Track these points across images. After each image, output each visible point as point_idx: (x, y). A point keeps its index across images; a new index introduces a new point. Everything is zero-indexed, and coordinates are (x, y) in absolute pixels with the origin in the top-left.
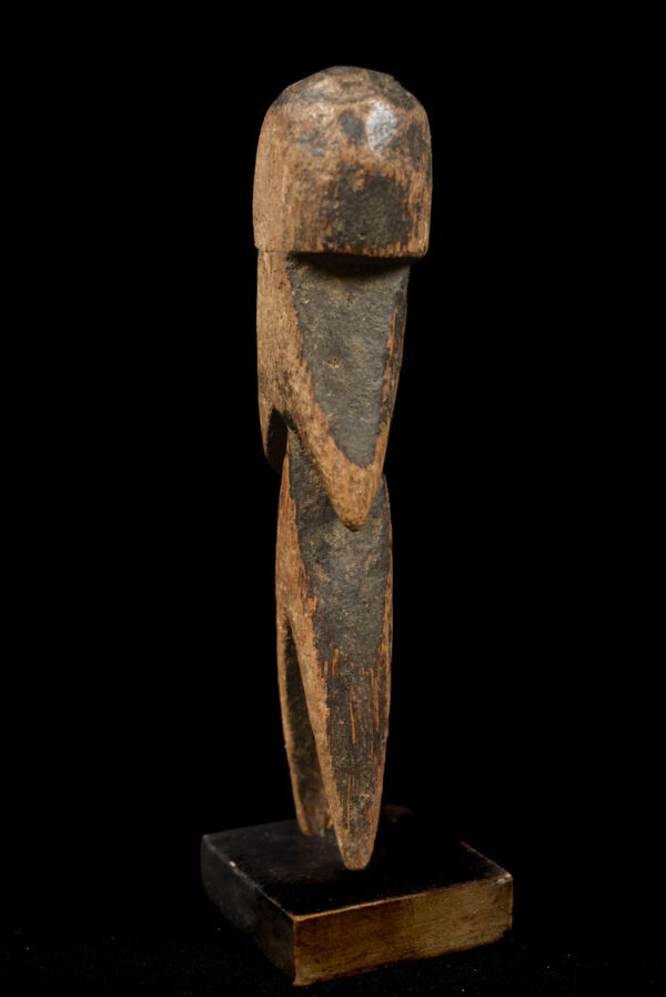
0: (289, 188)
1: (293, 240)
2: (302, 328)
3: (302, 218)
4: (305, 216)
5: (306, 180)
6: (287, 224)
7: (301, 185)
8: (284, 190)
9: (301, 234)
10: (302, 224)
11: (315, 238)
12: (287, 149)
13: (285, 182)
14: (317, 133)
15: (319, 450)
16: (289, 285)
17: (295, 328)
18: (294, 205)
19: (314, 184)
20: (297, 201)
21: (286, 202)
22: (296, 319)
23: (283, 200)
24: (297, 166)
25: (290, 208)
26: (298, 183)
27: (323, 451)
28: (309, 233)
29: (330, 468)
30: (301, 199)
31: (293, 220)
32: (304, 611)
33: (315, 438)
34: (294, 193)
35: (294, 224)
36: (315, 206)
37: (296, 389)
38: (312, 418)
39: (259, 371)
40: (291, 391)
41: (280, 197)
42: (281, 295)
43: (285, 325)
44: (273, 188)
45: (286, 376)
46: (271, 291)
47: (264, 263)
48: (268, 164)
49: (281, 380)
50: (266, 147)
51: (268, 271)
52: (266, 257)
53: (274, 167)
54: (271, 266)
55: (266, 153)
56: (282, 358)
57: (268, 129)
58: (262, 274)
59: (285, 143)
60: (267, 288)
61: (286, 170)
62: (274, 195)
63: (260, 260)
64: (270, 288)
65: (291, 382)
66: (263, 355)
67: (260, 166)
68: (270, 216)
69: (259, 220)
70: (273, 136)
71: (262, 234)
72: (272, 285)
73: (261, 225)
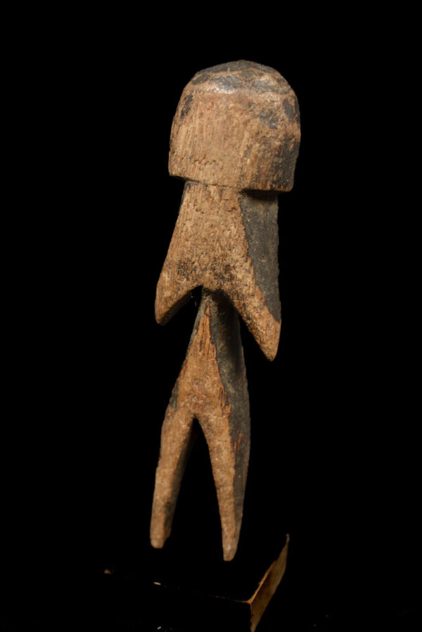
0: (249, 148)
1: (249, 181)
2: (247, 238)
3: (259, 168)
4: (261, 166)
5: (265, 143)
6: (245, 171)
7: (260, 146)
8: (243, 148)
9: (257, 178)
10: (258, 172)
11: (267, 181)
12: (249, 121)
13: (245, 142)
14: (271, 113)
15: (257, 315)
16: (239, 210)
17: (242, 238)
18: (253, 159)
19: (270, 147)
20: (256, 157)
21: (245, 156)
22: (244, 232)
23: (242, 154)
24: (258, 134)
25: (249, 160)
26: (258, 145)
27: (260, 315)
28: (263, 178)
29: (265, 326)
30: (259, 155)
31: (251, 168)
32: (223, 414)
33: (255, 307)
34: (254, 151)
35: (251, 171)
36: (269, 161)
37: (240, 276)
38: (253, 295)
39: (180, 261)
40: (232, 278)
41: (238, 152)
42: (231, 216)
43: (232, 236)
44: (230, 145)
45: (228, 268)
46: (218, 212)
47: (210, 192)
48: (224, 127)
49: (219, 270)
50: (218, 115)
51: (215, 199)
52: (212, 189)
53: (233, 131)
54: (221, 196)
55: (220, 119)
56: (224, 256)
57: (221, 103)
58: (204, 199)
59: (246, 116)
60: (212, 209)
61: (247, 135)
62: (231, 149)
63: (202, 189)
64: (216, 210)
65: (233, 272)
66: (191, 251)
67: (207, 126)
68: (224, 163)
69: (204, 162)
70: (231, 109)
71: (209, 173)
72: (219, 208)
73: (207, 166)
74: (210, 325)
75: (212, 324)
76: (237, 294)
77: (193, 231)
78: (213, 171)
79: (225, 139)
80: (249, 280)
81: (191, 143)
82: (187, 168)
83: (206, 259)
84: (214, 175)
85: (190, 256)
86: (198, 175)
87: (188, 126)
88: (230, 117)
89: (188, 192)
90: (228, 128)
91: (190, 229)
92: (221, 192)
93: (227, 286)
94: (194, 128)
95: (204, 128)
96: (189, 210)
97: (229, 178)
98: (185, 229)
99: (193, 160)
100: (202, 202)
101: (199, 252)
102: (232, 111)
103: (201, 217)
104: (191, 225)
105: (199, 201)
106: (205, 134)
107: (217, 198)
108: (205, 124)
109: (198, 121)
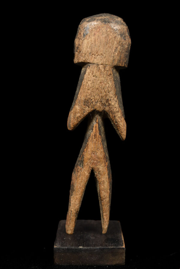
0: (117, 48)
1: (116, 62)
3: (120, 57)
4: (121, 56)
5: (122, 46)
6: (115, 58)
7: (121, 47)
8: (114, 48)
9: (119, 61)
10: (120, 58)
11: (123, 62)
13: (115, 46)
14: (124, 33)
15: (120, 120)
16: (112, 75)
17: (114, 87)
18: (118, 52)
19: (124, 48)
20: (119, 52)
21: (115, 51)
22: (114, 84)
23: (113, 51)
24: (120, 42)
25: (116, 53)
26: (120, 47)
27: (121, 120)
29: (123, 125)
30: (121, 51)
31: (117, 57)
32: (105, 166)
33: (119, 117)
34: (118, 49)
35: (117, 58)
36: (124, 54)
37: (113, 104)
38: (118, 112)
39: (85, 100)
40: (109, 104)
41: (112, 50)
42: (109, 78)
43: (110, 86)
44: (108, 47)
45: (107, 101)
46: (103, 76)
47: (100, 68)
48: (106, 39)
49: (104, 101)
50: (102, 34)
51: (102, 70)
52: (101, 66)
53: (110, 41)
54: (105, 69)
55: (104, 36)
56: (106, 95)
57: (104, 29)
58: (97, 71)
59: (115, 35)
60: (101, 75)
61: (115, 42)
62: (109, 49)
63: (96, 67)
64: (103, 75)
65: (110, 102)
66: (90, 95)
67: (97, 39)
68: (106, 55)
69: (96, 55)
70: (109, 31)
71: (99, 59)
72: (104, 74)
73: (98, 57)
74: (98, 127)
75: (99, 126)
76: (112, 112)
77: (91, 85)
78: (101, 58)
79: (106, 44)
80: (117, 105)
81: (90, 47)
82: (88, 58)
83: (98, 97)
84: (101, 60)
85: (90, 97)
86: (94, 61)
87: (88, 39)
88: (108, 35)
89: (89, 69)
90: (107, 40)
91: (90, 85)
92: (105, 68)
93: (107, 109)
94: (91, 40)
95: (96, 40)
96: (89, 76)
97: (108, 61)
98: (87, 85)
99: (91, 54)
100: (96, 72)
101: (94, 94)
102: (109, 33)
103: (96, 79)
104: (90, 83)
105: (95, 72)
106: (97, 43)
107: (103, 70)
108: (97, 38)
109: (93, 37)
